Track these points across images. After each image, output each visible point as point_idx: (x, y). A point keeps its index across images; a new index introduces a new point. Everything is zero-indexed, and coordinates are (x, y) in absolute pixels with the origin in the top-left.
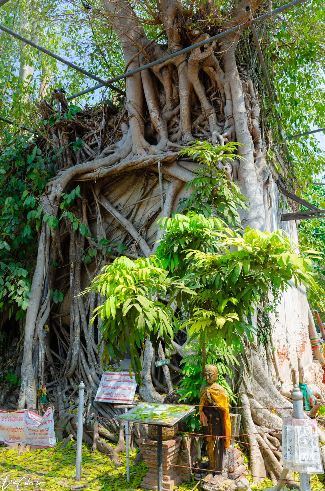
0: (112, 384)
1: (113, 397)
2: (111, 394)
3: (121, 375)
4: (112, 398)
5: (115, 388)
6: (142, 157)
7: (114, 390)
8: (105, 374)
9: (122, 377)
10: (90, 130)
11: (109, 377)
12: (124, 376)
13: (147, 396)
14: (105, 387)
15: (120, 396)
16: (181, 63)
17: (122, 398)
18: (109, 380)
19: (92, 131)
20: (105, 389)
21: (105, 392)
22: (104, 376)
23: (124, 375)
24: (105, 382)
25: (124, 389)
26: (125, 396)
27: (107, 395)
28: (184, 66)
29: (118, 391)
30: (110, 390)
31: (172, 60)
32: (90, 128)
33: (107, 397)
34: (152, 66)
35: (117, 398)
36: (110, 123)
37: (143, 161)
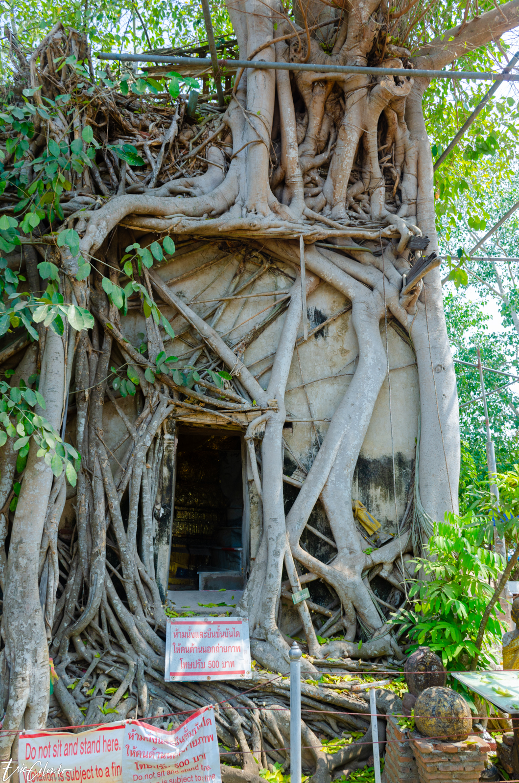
0: (193, 642)
1: (206, 670)
2: (200, 663)
3: (209, 623)
4: (203, 670)
5: (205, 650)
6: (267, 219)
7: (203, 654)
8: (172, 623)
9: (214, 628)
10: (134, 135)
11: (183, 628)
12: (216, 626)
13: (278, 660)
14: (181, 649)
15: (221, 665)
16: (359, 88)
17: (227, 669)
18: (185, 635)
19: (140, 138)
20: (182, 655)
21: (184, 661)
22: (170, 630)
23: (215, 623)
24: (178, 640)
25: (225, 650)
26: (233, 664)
27: (189, 665)
28: (364, 94)
29: (211, 657)
30: (195, 656)
31: (343, 76)
32: (136, 132)
33: (192, 670)
34: (303, 70)
35: (216, 670)
36: (184, 138)
37: (269, 227)
